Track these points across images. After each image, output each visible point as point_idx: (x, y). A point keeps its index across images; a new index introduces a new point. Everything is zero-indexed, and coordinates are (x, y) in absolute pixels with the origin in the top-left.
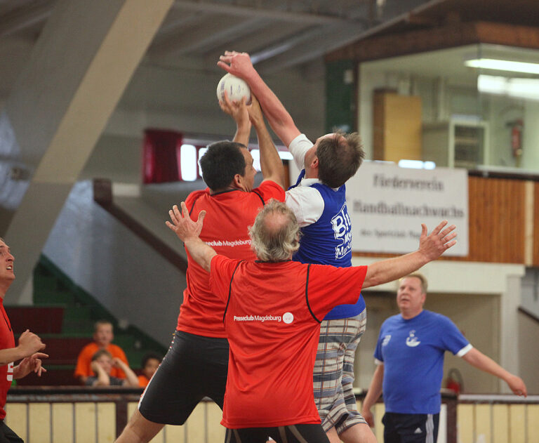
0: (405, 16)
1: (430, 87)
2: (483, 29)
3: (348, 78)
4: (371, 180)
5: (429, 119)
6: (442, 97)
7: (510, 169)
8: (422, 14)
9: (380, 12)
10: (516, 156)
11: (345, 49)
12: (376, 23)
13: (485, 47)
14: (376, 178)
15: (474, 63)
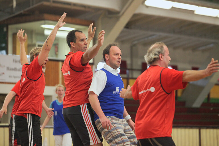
0: (22, 11)
1: (30, 33)
2: (46, 16)
3: (5, 30)
4: (12, 61)
5: (30, 42)
6: (34, 36)
7: (54, 58)
8: (28, 11)
9: (14, 10)
10: (56, 54)
11: (4, 21)
12: (13, 13)
13: (47, 21)
14: (13, 60)
15: (43, 26)
